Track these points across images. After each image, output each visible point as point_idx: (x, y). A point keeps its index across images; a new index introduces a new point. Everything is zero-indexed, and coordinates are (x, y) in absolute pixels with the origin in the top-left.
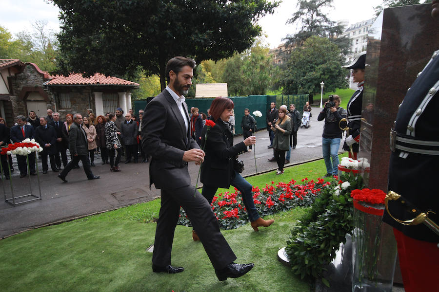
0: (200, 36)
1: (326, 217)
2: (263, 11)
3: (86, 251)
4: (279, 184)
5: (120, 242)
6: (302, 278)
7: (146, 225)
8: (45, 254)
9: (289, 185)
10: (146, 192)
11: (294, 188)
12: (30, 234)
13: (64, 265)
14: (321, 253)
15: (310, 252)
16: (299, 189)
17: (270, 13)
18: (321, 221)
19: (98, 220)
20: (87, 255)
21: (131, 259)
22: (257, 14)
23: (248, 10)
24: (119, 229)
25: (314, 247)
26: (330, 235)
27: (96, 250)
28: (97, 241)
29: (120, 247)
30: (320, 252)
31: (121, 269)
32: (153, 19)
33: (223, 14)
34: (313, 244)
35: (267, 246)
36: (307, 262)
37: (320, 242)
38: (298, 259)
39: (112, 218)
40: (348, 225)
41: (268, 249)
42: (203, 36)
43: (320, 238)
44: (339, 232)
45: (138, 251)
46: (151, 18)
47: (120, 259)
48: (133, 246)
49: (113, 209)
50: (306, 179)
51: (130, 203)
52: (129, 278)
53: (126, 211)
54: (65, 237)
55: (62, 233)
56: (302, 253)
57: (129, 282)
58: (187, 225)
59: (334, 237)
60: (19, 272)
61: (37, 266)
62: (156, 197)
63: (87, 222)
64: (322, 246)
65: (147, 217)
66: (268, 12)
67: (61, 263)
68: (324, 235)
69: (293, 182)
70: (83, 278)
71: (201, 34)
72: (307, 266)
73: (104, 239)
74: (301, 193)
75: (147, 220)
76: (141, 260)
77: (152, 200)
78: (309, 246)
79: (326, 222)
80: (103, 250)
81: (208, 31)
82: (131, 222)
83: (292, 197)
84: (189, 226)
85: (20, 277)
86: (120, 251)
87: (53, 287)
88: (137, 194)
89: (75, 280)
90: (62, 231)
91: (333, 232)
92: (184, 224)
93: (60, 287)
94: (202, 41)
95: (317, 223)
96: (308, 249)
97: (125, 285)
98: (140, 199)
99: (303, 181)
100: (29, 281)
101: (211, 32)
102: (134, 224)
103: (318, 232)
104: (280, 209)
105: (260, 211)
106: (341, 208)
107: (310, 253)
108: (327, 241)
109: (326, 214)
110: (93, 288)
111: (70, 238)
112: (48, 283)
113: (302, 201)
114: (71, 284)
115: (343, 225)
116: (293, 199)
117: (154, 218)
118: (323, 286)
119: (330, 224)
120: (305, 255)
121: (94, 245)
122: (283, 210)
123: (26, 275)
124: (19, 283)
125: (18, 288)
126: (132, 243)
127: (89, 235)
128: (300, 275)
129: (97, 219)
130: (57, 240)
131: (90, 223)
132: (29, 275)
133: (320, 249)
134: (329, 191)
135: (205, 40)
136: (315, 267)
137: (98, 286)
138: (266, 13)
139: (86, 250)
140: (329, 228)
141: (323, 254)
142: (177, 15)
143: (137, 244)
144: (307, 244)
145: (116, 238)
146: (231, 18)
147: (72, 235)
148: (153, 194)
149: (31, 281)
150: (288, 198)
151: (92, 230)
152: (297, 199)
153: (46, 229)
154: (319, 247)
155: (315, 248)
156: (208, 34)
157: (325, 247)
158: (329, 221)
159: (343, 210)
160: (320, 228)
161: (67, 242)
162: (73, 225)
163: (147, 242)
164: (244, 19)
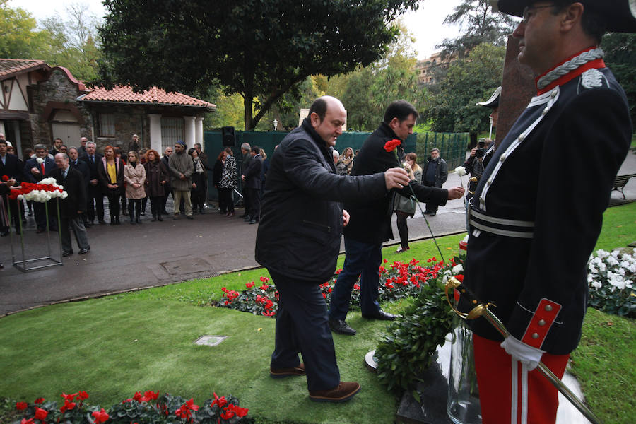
0: (304, 39)
1: (425, 309)
2: (402, 6)
3: (114, 338)
4: (395, 263)
5: (160, 330)
6: (389, 389)
7: (200, 309)
8: (60, 338)
9: (407, 266)
10: (209, 264)
11: (414, 271)
12: (44, 311)
13: (83, 355)
14: (412, 357)
15: (400, 355)
16: (420, 271)
17: (412, 9)
18: (419, 315)
19: (137, 299)
20: (114, 343)
21: (172, 352)
22: (393, 10)
23: (377, 4)
24: (162, 312)
25: (404, 348)
26: (426, 333)
27: (126, 338)
28: (130, 326)
29: (159, 335)
30: (411, 355)
31: (157, 364)
32: (235, 12)
33: (340, 9)
34: (404, 345)
35: (354, 346)
36: (394, 368)
37: (413, 342)
38: (386, 363)
39: (156, 296)
40: (449, 322)
41: (354, 350)
42: (308, 40)
43: (413, 337)
44: (437, 330)
45: (182, 342)
46: (233, 11)
47: (158, 351)
48: (177, 335)
49: (160, 284)
50: (434, 259)
51: (185, 278)
52: (164, 376)
53: (177, 288)
54: (88, 318)
55: (85, 313)
56: (390, 356)
57: (163, 380)
58: (255, 313)
59: (431, 337)
60: (22, 360)
61: (48, 353)
62: (222, 272)
63: (122, 300)
64: (414, 348)
65: (203, 298)
66: (409, 7)
67: (78, 352)
68: (419, 333)
69: (414, 262)
70: (105, 373)
71: (306, 36)
72: (395, 373)
73: (141, 324)
74: (419, 278)
75: (203, 302)
76: (183, 354)
77: (215, 275)
78: (399, 346)
79: (423, 316)
80: (136, 338)
81: (317, 33)
82: (179, 303)
83: (406, 282)
84: (257, 314)
85: (23, 365)
86: (158, 341)
87: (64, 380)
88: (196, 266)
89: (93, 374)
90: (86, 310)
91: (429, 330)
92: (251, 311)
93: (74, 381)
94: (307, 48)
95: (414, 318)
96: (397, 351)
97: (158, 383)
98: (201, 273)
99: (429, 261)
100: (35, 371)
101: (321, 34)
102: (184, 306)
103: (412, 329)
104: (385, 299)
105: (357, 300)
106: (443, 299)
107: (400, 357)
108: (422, 341)
109: (426, 307)
110: (116, 385)
111: (95, 320)
112: (60, 375)
113: (418, 290)
114: (89, 379)
115: (443, 321)
116: (406, 286)
117: (212, 301)
118: (412, 400)
119: (427, 319)
120: (393, 359)
121: (125, 331)
122: (389, 300)
123: (32, 364)
124: (22, 373)
125: (19, 379)
126: (176, 332)
127: (121, 317)
128: (387, 385)
129: (135, 297)
130: (78, 321)
131: (125, 302)
132: (35, 363)
133: (411, 351)
134: (439, 275)
135: (310, 46)
136: (404, 375)
137: (123, 384)
138: (406, 8)
139: (113, 336)
140: (425, 325)
141: (415, 358)
142: (272, 7)
143: (182, 333)
144: (396, 344)
145: (156, 324)
146: (351, 14)
147: (98, 316)
148: (219, 268)
149: (38, 371)
150: (400, 284)
151: (125, 311)
152: (413, 286)
153: (65, 306)
154: (410, 349)
155: (405, 350)
156: (317, 38)
157: (418, 348)
158: (428, 314)
159: (446, 302)
160: (416, 324)
161: (91, 325)
162: (101, 303)
163: (196, 331)
164: (372, 17)
